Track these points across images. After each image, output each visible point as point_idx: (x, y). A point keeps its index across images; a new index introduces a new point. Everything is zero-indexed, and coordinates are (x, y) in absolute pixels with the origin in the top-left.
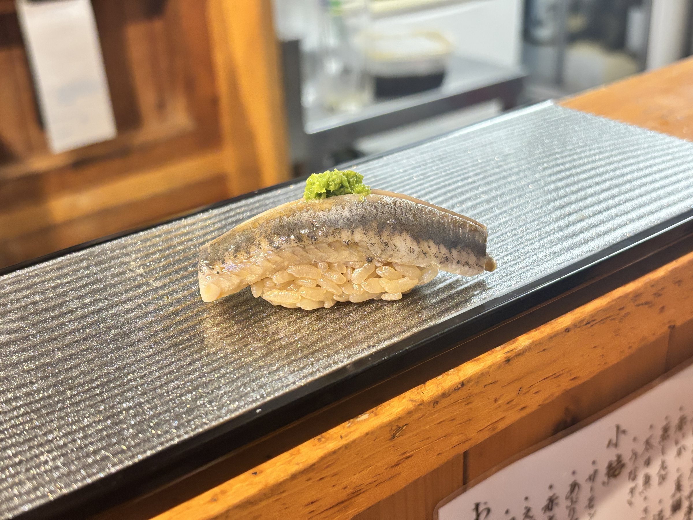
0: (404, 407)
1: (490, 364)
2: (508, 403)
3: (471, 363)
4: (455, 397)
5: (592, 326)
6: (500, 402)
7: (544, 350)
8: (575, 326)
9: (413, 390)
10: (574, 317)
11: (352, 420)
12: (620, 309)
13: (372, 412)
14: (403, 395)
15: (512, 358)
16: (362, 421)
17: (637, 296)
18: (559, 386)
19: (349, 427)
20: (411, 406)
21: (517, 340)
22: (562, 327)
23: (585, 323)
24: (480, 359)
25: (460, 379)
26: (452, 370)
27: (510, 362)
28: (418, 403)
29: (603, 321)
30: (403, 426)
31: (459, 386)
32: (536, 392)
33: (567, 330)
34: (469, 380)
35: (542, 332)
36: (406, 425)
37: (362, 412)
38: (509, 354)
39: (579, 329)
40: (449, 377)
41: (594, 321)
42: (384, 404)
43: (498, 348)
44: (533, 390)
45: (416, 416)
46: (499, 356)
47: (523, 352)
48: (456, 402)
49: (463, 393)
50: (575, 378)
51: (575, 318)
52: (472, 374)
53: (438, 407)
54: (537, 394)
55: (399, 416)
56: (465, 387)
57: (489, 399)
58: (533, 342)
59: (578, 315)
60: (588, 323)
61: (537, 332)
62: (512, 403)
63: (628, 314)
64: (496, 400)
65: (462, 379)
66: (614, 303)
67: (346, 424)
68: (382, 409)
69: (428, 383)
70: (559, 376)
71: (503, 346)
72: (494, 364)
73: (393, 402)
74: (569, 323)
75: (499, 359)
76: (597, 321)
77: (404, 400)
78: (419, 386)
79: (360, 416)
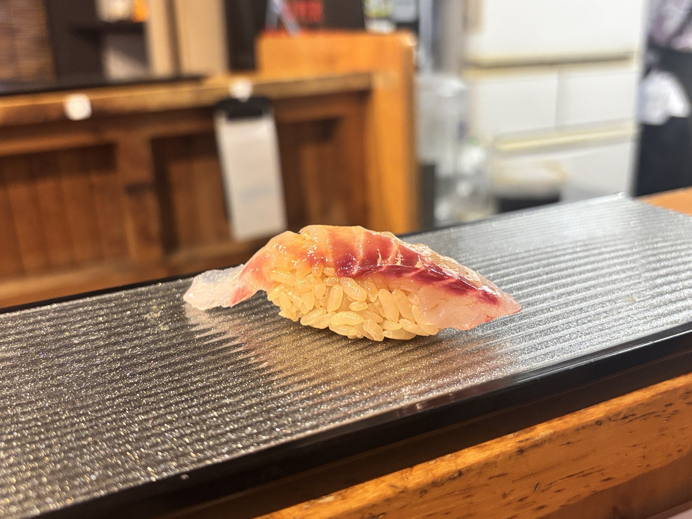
0: (380, 493)
1: (497, 453)
2: (521, 500)
3: (474, 450)
4: (449, 487)
5: (630, 421)
6: (510, 498)
7: (568, 443)
8: (609, 419)
9: (397, 474)
10: (608, 408)
11: (313, 501)
12: (666, 405)
13: (340, 494)
14: (383, 478)
15: (527, 449)
16: (324, 503)
17: (688, 393)
18: (588, 486)
19: (307, 509)
20: (389, 492)
21: (535, 428)
22: (593, 418)
23: (622, 416)
24: (485, 445)
25: (457, 466)
26: (449, 455)
27: (524, 454)
28: (400, 490)
29: (645, 416)
30: (379, 515)
31: (456, 475)
32: (559, 491)
33: (599, 423)
34: (469, 469)
35: (566, 422)
36: (383, 514)
37: (327, 493)
38: (522, 444)
39: (614, 423)
40: (443, 463)
41: (633, 415)
42: (357, 487)
43: (511, 436)
44: (554, 488)
45: (397, 505)
46: (510, 445)
47: (542, 443)
48: (450, 494)
49: (459, 484)
50: (608, 479)
51: (609, 411)
52: (473, 462)
53: (427, 497)
54: (558, 493)
55: (373, 502)
56: (462, 477)
57: (495, 493)
58: (555, 433)
59: (613, 407)
60: (625, 417)
61: (561, 421)
62: (527, 501)
63: (676, 412)
64: (505, 496)
65: (459, 467)
66: (660, 396)
67: (305, 505)
68: (352, 492)
69: (416, 468)
70: (587, 475)
71: (516, 434)
72: (502, 453)
73: (368, 485)
74: (601, 415)
75: (510, 449)
76: (637, 416)
77: (382, 485)
78: (404, 470)
79: (324, 497)
